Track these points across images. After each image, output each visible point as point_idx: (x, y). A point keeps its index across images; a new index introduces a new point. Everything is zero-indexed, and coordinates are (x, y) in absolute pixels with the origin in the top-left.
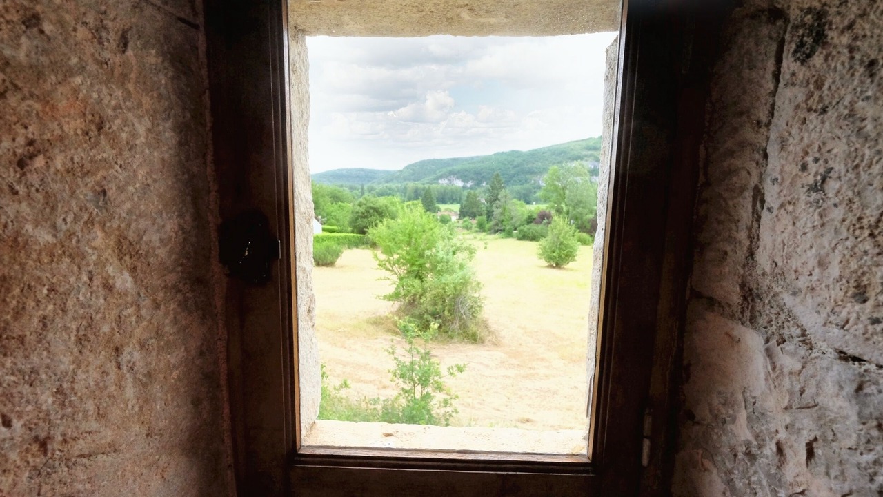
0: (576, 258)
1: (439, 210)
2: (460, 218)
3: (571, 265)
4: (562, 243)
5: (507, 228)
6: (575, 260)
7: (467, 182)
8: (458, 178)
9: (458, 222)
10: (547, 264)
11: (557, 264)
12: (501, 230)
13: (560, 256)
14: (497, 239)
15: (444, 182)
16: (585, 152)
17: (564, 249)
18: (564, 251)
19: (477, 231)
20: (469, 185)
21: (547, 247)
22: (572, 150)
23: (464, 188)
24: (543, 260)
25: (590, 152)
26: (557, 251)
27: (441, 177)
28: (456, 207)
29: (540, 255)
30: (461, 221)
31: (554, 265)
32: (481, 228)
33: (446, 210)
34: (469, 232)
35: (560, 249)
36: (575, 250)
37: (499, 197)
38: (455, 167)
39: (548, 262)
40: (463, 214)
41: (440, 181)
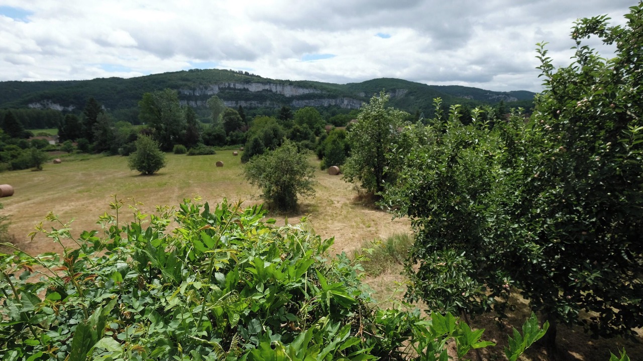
0: (164, 164)
1: (32, 136)
2: (61, 142)
3: (161, 170)
4: (148, 155)
5: (112, 147)
6: (164, 167)
7: (68, 106)
8: (55, 103)
9: (59, 145)
10: (140, 173)
11: (149, 172)
12: (105, 149)
13: (149, 166)
14: (102, 157)
15: (36, 106)
16: (181, 83)
17: (152, 159)
18: (152, 160)
19: (78, 153)
20: (70, 109)
21: (137, 159)
22: (169, 80)
23: (64, 112)
24: (136, 170)
25: (184, 83)
26: (146, 161)
27: (31, 101)
28: (54, 132)
29: (132, 166)
30: (62, 145)
31: (147, 173)
32: (83, 149)
33: (40, 135)
34: (70, 154)
35: (148, 159)
36: (162, 159)
37: (97, 119)
38: (47, 91)
39: (140, 171)
40: (62, 137)
41: (31, 106)
